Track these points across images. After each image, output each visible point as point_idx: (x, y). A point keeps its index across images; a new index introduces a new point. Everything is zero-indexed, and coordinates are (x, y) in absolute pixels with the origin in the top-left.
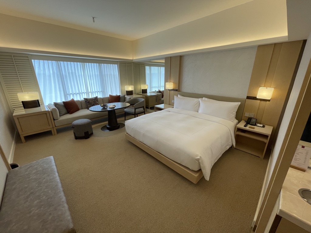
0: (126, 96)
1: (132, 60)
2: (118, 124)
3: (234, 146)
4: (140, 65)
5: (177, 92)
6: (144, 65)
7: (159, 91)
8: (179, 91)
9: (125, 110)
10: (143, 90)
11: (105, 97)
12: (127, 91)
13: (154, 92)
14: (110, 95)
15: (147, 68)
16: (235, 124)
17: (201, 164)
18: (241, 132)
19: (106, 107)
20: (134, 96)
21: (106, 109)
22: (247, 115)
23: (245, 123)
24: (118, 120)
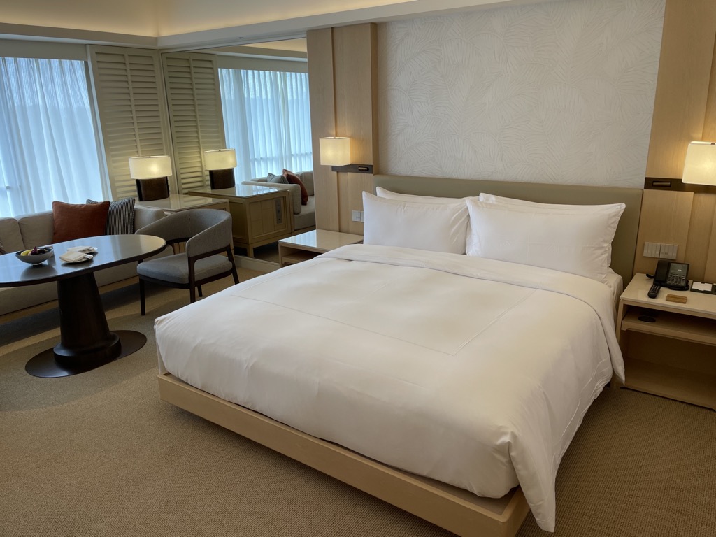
0: (138, 206)
1: (156, 39)
2: (113, 338)
3: (621, 379)
4: (193, 64)
5: (368, 177)
6: (209, 65)
7: (288, 176)
8: (378, 172)
9: (142, 267)
10: (213, 174)
11: (30, 213)
12: (138, 181)
13: (265, 180)
14: (56, 204)
15: (225, 76)
16: (612, 289)
17: (519, 467)
18: (641, 319)
19: (46, 263)
20: (175, 204)
21: (50, 268)
22: (653, 250)
23: (649, 285)
24: (110, 316)
